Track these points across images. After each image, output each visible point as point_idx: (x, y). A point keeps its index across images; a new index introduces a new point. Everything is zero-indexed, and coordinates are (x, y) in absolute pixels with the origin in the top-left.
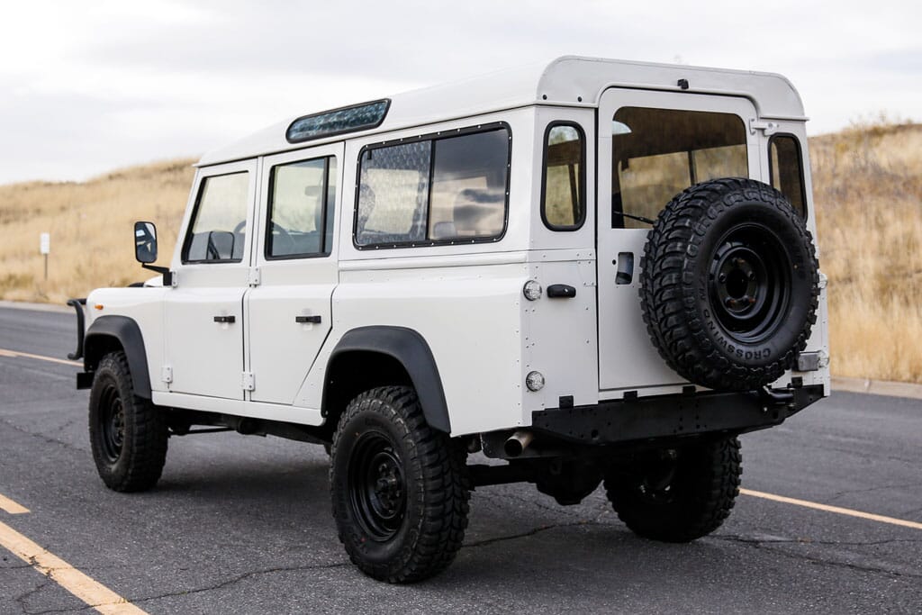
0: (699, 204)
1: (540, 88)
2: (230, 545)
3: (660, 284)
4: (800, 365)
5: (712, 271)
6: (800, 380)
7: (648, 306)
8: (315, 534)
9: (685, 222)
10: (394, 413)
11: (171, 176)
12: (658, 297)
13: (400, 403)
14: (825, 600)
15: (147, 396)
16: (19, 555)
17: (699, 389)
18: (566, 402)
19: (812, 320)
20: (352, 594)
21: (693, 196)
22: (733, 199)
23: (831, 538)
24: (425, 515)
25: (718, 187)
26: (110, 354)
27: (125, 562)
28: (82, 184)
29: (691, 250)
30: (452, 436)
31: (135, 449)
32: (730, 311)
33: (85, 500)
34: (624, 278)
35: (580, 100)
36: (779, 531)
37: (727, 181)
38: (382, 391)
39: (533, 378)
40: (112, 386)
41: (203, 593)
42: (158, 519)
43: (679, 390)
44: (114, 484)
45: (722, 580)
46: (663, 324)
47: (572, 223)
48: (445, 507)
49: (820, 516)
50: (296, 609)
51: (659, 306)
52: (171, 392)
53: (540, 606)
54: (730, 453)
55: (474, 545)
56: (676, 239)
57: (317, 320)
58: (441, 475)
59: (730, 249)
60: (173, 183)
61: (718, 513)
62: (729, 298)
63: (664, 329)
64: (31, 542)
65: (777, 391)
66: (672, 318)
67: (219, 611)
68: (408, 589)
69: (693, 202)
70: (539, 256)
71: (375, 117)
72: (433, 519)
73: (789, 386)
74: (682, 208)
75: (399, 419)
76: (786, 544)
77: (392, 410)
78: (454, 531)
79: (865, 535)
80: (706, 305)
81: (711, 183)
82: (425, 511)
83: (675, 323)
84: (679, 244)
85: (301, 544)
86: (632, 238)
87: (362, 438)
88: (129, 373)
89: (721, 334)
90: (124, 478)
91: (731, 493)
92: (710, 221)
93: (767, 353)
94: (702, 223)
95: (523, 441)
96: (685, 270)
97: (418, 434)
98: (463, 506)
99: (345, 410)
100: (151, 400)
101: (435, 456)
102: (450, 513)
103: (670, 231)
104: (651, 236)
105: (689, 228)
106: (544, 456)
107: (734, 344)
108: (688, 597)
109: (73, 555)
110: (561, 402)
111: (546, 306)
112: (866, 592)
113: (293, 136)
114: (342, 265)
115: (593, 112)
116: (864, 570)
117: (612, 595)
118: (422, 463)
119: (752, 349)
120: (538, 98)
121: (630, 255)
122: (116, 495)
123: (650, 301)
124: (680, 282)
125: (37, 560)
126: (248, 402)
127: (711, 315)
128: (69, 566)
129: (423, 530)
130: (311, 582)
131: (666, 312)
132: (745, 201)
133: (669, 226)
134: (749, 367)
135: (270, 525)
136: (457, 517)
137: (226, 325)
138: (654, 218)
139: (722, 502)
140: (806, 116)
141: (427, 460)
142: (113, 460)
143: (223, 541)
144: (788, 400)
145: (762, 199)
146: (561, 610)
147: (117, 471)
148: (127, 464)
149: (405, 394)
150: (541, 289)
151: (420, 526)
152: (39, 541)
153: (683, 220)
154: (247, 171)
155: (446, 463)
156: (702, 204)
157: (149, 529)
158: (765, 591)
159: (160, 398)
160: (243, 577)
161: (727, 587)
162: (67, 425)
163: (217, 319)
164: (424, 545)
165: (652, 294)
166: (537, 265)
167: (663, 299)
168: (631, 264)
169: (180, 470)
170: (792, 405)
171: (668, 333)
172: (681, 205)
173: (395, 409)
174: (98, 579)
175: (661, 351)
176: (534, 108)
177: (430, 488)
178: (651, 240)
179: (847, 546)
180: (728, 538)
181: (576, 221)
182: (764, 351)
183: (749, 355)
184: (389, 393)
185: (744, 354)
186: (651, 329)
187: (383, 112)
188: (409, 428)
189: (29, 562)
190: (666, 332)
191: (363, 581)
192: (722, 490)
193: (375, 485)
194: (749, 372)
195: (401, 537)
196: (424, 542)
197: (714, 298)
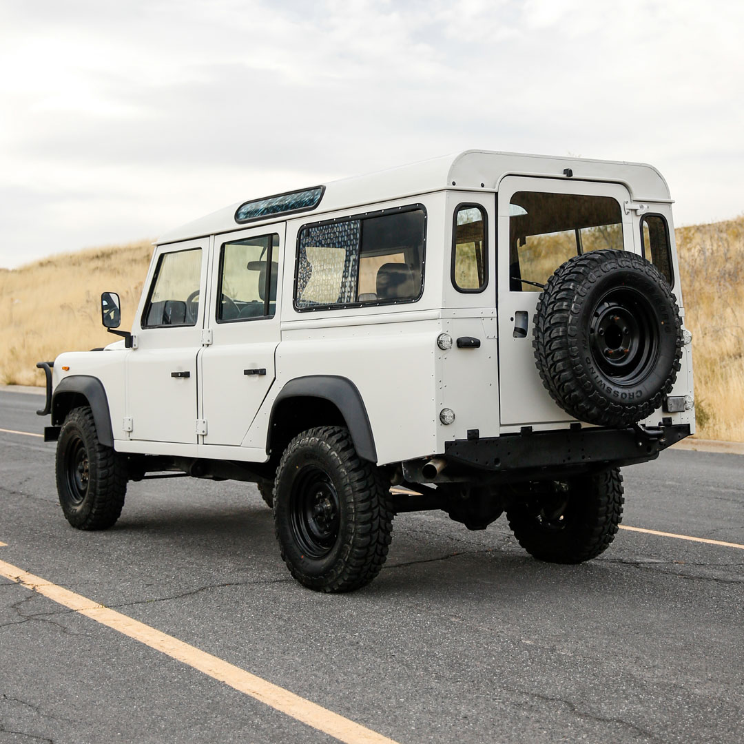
0: (581, 271)
1: (450, 176)
2: (186, 568)
3: (550, 336)
4: (669, 407)
5: (592, 326)
6: (670, 420)
7: (541, 354)
8: (258, 559)
9: (570, 285)
10: (329, 447)
11: (99, 263)
12: (548, 347)
13: (334, 439)
14: (691, 602)
15: (109, 445)
16: (5, 576)
17: (585, 425)
18: (473, 434)
19: (677, 367)
20: (293, 600)
21: (576, 264)
22: (609, 266)
23: (702, 561)
24: (356, 532)
25: (597, 257)
26: (77, 409)
27: (97, 580)
28: (14, 271)
29: (575, 308)
30: (378, 465)
31: (99, 490)
32: (609, 360)
33: (53, 537)
34: (521, 332)
35: (483, 185)
36: (659, 555)
37: (604, 252)
38: (318, 431)
39: (446, 413)
40: (78, 436)
41: (168, 601)
42: (121, 550)
43: (567, 426)
44: (78, 523)
45: (605, 589)
46: (552, 369)
47: (477, 286)
48: (372, 525)
49: (695, 546)
50: (247, 611)
51: (549, 355)
52: (131, 440)
53: (452, 608)
54: (613, 485)
55: (396, 566)
56: (562, 299)
57: (262, 372)
58: (369, 498)
59: (607, 308)
60: (101, 270)
61: (603, 537)
62: (607, 349)
63: (553, 374)
64: (15, 567)
65: (650, 428)
66: (560, 364)
67: (183, 613)
68: (341, 597)
69: (576, 269)
70: (450, 313)
71: (312, 201)
72: (363, 535)
73: (660, 424)
74: (568, 274)
75: (334, 453)
76: (663, 565)
77: (328, 445)
78: (380, 547)
79: (733, 559)
80: (588, 354)
81: (591, 254)
82: (355, 529)
83: (562, 368)
84: (565, 304)
85: (247, 567)
86: (527, 300)
87: (301, 471)
88: (93, 424)
89: (600, 378)
90: (88, 517)
91: (615, 520)
92: (590, 284)
93: (639, 394)
94: (583, 286)
95: (438, 466)
96: (570, 325)
97: (349, 464)
98: (388, 525)
99: (287, 447)
100: (113, 447)
101: (364, 483)
102: (376, 531)
103: (557, 293)
104: (542, 298)
105: (573, 290)
106: (455, 481)
107: (612, 387)
108: (576, 601)
109: (52, 576)
110: (468, 434)
111: (455, 354)
112: (726, 598)
113: (242, 217)
114: (284, 325)
115: (493, 196)
116: (727, 582)
117: (512, 600)
118: (353, 489)
119: (626, 391)
120: (448, 184)
121: (526, 313)
122: (80, 533)
123: (542, 351)
124: (566, 334)
125: (22, 580)
126: (201, 445)
127: (592, 362)
128: (51, 583)
129: (354, 545)
130: (259, 592)
131: (555, 359)
132: (619, 268)
133: (556, 289)
134: (624, 405)
135: (218, 553)
136: (382, 534)
137: (182, 380)
138: (545, 282)
139: (607, 527)
140: (672, 199)
141: (357, 486)
142: (78, 502)
143: (180, 565)
144: (659, 436)
145: (633, 267)
146: (470, 610)
147: (82, 511)
148: (91, 504)
149: (339, 432)
150: (452, 340)
151: (351, 542)
152: (21, 567)
153: (568, 283)
154: (200, 248)
155: (372, 488)
156: (584, 271)
157: (114, 556)
158: (641, 597)
159: (121, 446)
160: (200, 590)
161: (609, 594)
162: (26, 481)
163: (175, 375)
164: (355, 558)
165: (543, 345)
166: (448, 320)
167: (552, 348)
168: (527, 321)
169: (133, 514)
170: (662, 440)
171: (557, 377)
172: (567, 272)
173: (330, 445)
174: (76, 591)
175: (552, 392)
176: (445, 192)
177: (359, 510)
178: (542, 301)
179: (716, 566)
180: (614, 561)
181: (480, 285)
182: (637, 392)
183: (624, 396)
184: (324, 432)
185: (620, 394)
186: (543, 375)
187: (319, 196)
188: (342, 460)
189: (15, 581)
190: (555, 376)
191: (303, 592)
192: (607, 517)
193: (313, 510)
194: (625, 410)
195: (335, 552)
196: (356, 556)
197: (594, 348)
